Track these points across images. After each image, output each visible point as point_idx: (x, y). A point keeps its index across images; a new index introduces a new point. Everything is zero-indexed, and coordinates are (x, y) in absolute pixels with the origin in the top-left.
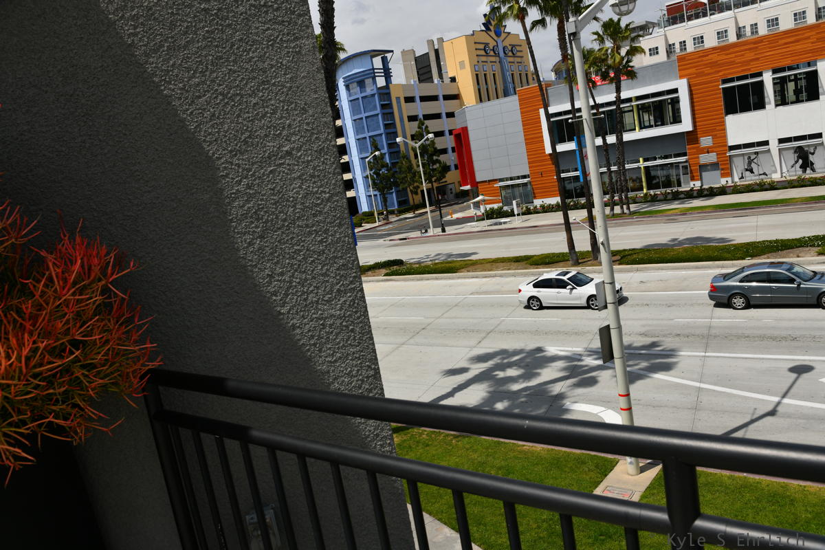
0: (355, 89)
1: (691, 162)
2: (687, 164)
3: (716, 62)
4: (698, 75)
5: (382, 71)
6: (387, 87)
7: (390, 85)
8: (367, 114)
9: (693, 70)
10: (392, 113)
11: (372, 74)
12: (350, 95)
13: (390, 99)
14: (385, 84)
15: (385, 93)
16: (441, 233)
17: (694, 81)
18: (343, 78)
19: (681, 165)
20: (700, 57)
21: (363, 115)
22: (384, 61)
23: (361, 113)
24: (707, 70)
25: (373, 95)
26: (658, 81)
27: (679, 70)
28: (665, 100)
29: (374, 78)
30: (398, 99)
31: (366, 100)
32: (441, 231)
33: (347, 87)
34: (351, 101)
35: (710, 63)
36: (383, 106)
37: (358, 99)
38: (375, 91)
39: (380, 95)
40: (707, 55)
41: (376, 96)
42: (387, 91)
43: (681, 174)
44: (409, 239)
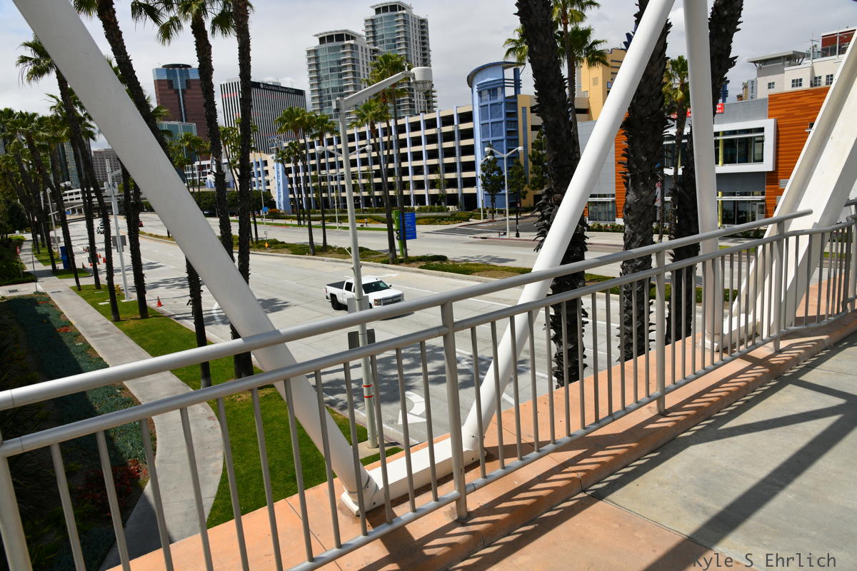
0: (486, 96)
1: (768, 202)
2: (763, 203)
3: (807, 105)
4: (788, 116)
5: (513, 82)
6: (515, 97)
7: (518, 96)
8: (493, 120)
9: (783, 111)
10: (516, 122)
11: (502, 83)
12: (481, 101)
13: (516, 108)
14: (513, 94)
15: (512, 102)
16: (516, 238)
17: (782, 122)
18: (478, 85)
19: (758, 204)
20: (792, 98)
21: (490, 121)
22: (516, 73)
23: (488, 119)
24: (797, 113)
25: (502, 103)
26: (747, 118)
27: (769, 110)
28: (751, 138)
29: (503, 87)
30: (524, 108)
31: (493, 107)
32: (515, 235)
33: (480, 93)
34: (481, 106)
35: (801, 106)
36: (508, 114)
37: (487, 105)
38: (503, 100)
39: (506, 103)
40: (799, 97)
41: (503, 104)
42: (513, 101)
43: (757, 213)
44: (489, 238)
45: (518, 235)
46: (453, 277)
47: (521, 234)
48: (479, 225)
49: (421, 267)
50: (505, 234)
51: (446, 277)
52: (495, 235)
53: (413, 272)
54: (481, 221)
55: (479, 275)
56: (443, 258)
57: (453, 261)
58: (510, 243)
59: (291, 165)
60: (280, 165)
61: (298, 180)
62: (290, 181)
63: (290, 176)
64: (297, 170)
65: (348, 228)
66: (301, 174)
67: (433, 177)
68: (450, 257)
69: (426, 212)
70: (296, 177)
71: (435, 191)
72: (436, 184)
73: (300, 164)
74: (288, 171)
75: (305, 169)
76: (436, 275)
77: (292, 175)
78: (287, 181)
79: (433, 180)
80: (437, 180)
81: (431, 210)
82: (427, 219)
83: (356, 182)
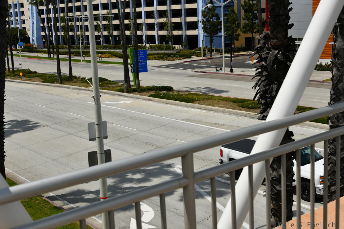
16: (229, 73)
32: (229, 70)
44: (207, 72)
45: (231, 71)
46: (177, 105)
47: (234, 69)
48: (199, 62)
49: (151, 96)
50: (221, 69)
51: (172, 104)
52: (213, 70)
53: (144, 99)
54: (201, 58)
55: (199, 104)
56: (169, 89)
57: (178, 91)
58: (225, 77)
59: (44, 8)
60: (34, 7)
61: (49, 20)
62: (43, 21)
63: (43, 16)
64: (48, 12)
65: (89, 61)
66: (52, 15)
67: (162, 20)
68: (175, 87)
69: (155, 49)
70: (47, 18)
71: (163, 33)
72: (164, 26)
73: (51, 7)
74: (41, 12)
75: (56, 11)
76: (163, 103)
77: (44, 16)
78: (40, 21)
79: (162, 23)
80: (165, 23)
81: (160, 48)
82: (156, 56)
83: (98, 23)
